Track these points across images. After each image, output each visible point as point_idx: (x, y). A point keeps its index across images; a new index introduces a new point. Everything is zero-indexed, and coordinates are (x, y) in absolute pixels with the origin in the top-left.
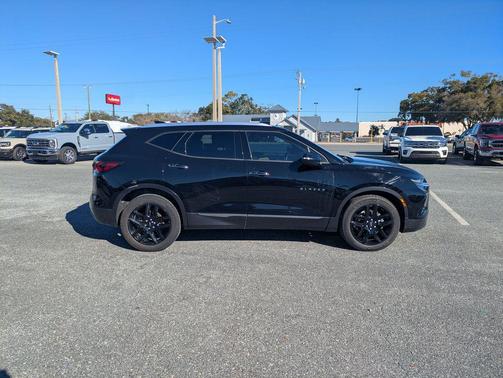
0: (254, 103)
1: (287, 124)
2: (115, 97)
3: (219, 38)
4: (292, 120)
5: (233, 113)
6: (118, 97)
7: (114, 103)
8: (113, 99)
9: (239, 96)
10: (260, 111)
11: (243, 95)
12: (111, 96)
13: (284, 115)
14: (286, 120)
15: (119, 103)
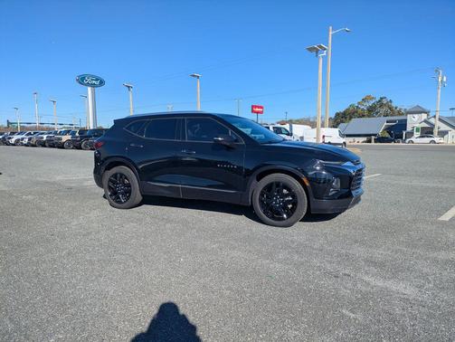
0: (394, 105)
1: (427, 125)
2: (259, 107)
3: (320, 47)
4: (432, 121)
5: (369, 117)
6: (261, 107)
7: (258, 113)
8: (257, 109)
9: (378, 99)
10: (400, 113)
11: (382, 98)
12: (256, 107)
13: (424, 116)
14: (425, 121)
15: (261, 113)
